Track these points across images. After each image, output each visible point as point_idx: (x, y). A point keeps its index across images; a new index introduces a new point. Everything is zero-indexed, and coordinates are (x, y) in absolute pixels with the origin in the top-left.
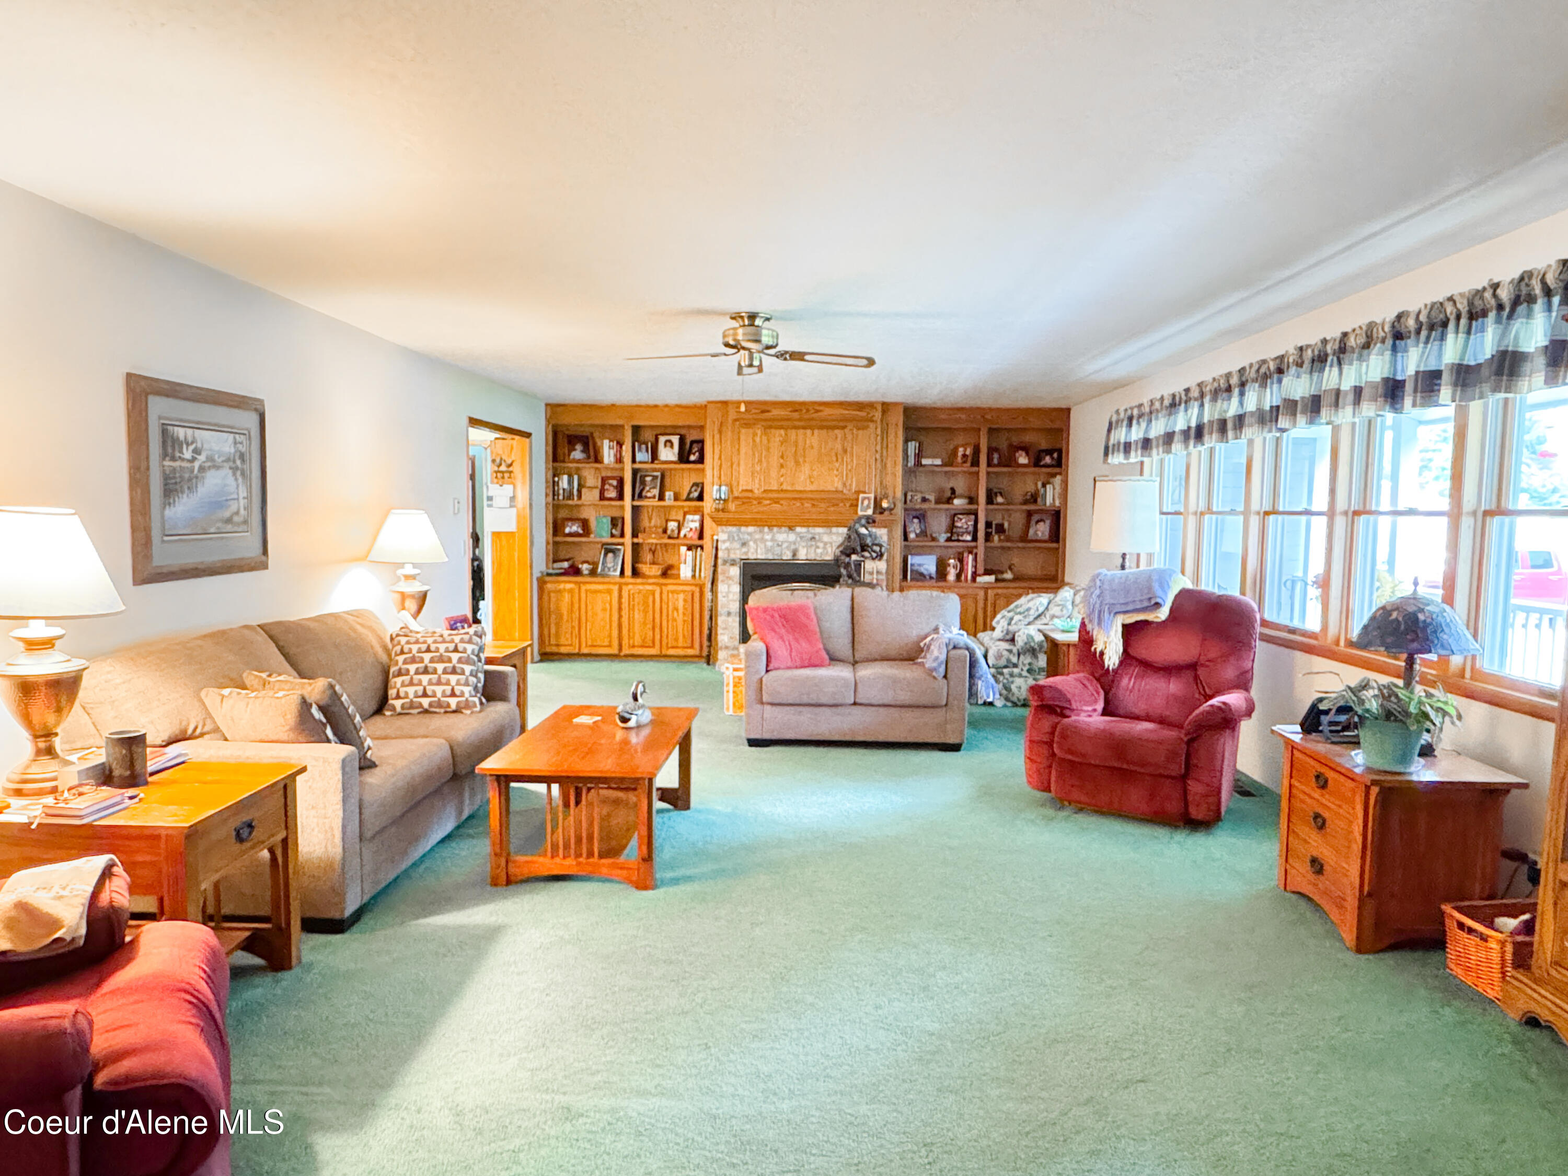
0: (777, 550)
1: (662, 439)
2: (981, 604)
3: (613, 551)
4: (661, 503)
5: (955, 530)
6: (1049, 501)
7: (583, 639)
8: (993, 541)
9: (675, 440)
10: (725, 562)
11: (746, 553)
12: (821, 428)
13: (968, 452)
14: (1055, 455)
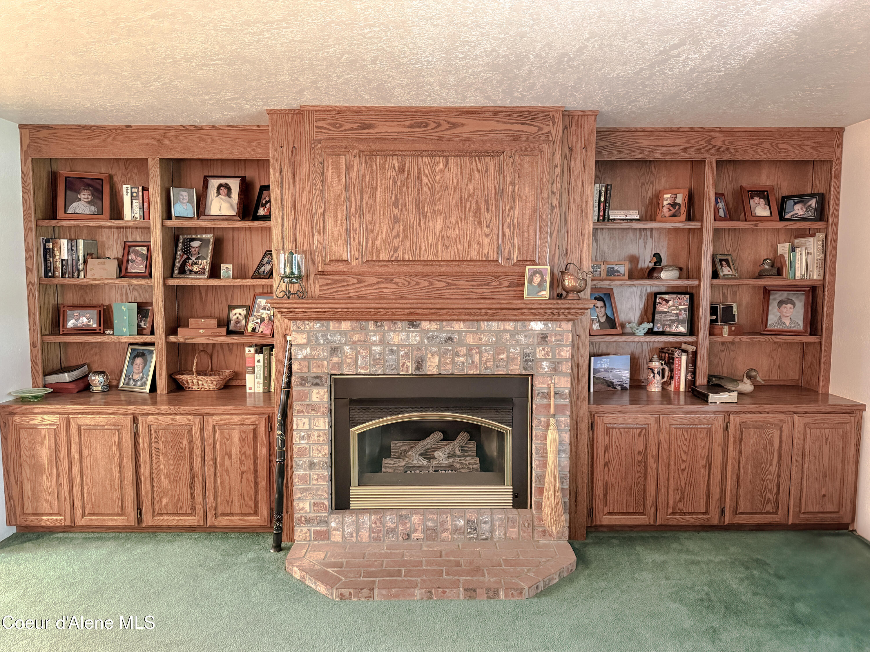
0: (391, 360)
1: (214, 183)
2: (718, 437)
3: (141, 355)
4: (215, 282)
5: (657, 317)
6: (799, 272)
7: (78, 504)
8: (721, 335)
9: (235, 185)
10: (304, 380)
11: (339, 365)
12: (462, 153)
13: (679, 200)
14: (813, 203)
